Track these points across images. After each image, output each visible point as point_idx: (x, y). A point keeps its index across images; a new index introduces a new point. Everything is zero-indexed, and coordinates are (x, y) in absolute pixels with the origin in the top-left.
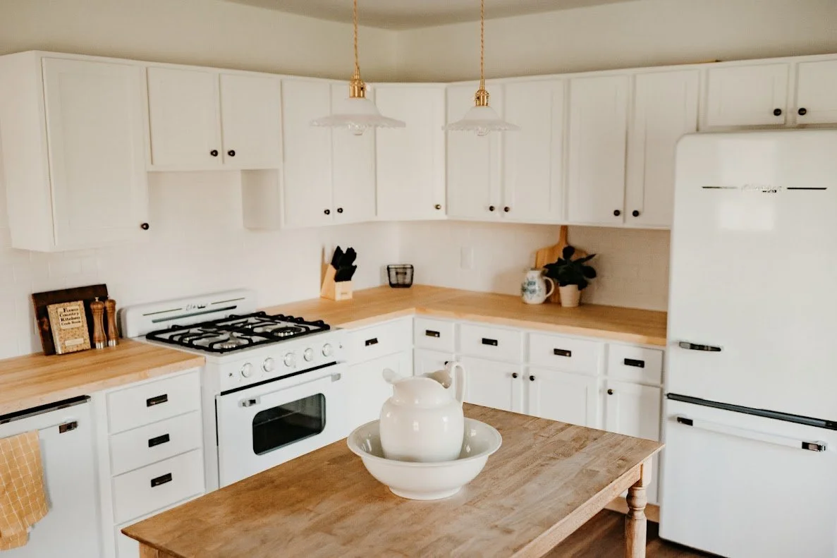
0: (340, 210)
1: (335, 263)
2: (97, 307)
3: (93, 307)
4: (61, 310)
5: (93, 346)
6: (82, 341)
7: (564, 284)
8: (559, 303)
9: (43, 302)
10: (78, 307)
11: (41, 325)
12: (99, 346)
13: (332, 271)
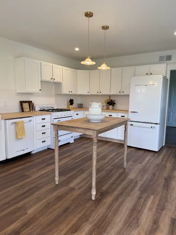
0: (72, 92)
1: (70, 102)
2: (31, 104)
3: (30, 104)
4: (25, 104)
5: (30, 111)
6: (28, 110)
7: (110, 105)
8: (109, 109)
9: (22, 103)
10: (27, 104)
11: (21, 106)
12: (31, 111)
13: (69, 103)
